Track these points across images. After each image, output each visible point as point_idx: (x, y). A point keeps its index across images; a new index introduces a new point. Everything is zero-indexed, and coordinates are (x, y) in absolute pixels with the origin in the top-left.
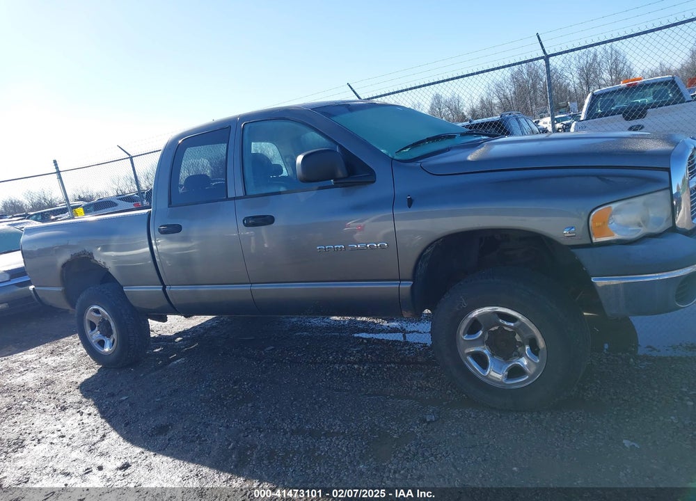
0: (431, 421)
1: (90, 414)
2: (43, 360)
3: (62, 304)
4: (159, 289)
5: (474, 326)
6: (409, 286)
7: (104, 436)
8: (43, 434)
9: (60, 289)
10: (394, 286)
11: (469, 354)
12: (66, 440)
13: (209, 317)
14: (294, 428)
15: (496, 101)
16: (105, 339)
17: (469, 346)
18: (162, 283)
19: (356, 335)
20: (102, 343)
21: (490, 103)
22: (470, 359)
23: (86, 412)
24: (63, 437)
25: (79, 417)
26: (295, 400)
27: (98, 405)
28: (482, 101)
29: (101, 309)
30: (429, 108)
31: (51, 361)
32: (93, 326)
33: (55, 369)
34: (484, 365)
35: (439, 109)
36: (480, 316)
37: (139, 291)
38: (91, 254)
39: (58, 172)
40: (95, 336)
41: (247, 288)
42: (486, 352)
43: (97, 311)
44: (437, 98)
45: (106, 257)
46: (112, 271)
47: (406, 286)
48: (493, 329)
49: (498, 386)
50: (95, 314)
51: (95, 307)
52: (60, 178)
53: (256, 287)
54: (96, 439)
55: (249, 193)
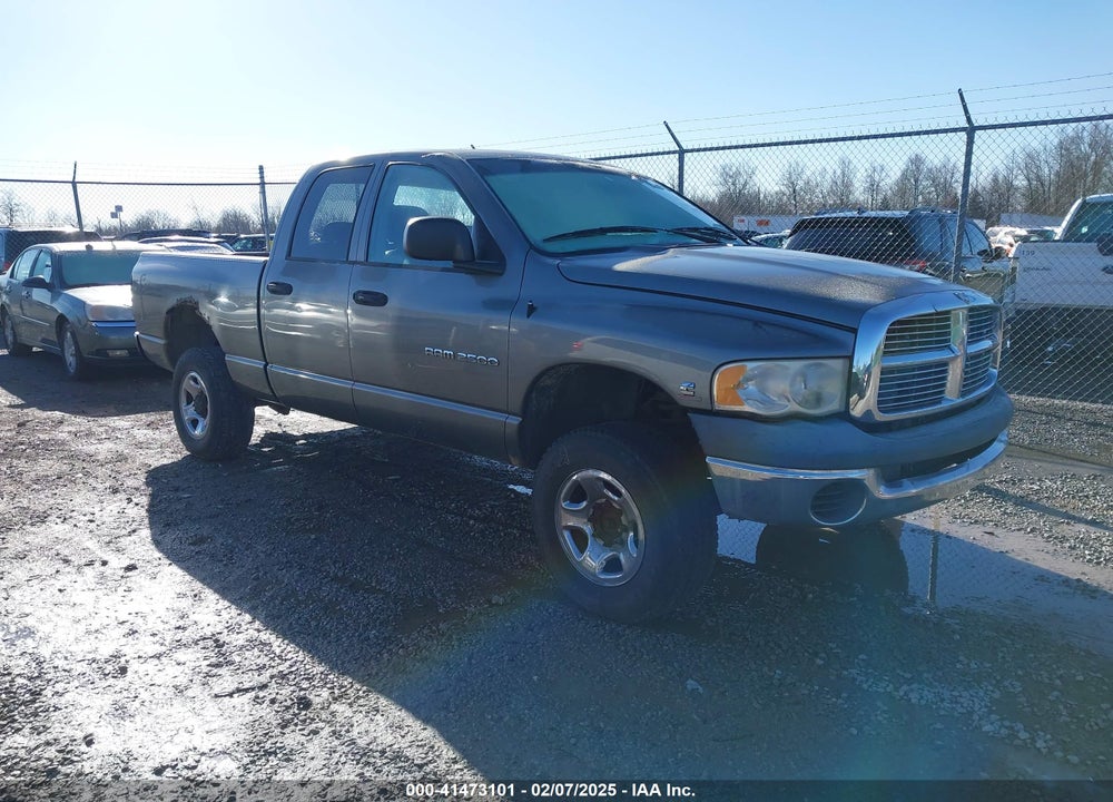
0: (497, 604)
1: (137, 504)
2: (135, 431)
3: (164, 362)
4: (260, 365)
5: (578, 494)
6: (517, 423)
7: (134, 531)
8: (75, 514)
9: (162, 342)
10: (500, 417)
11: (567, 528)
12: (93, 526)
13: (349, 426)
14: (340, 574)
15: (1020, 182)
16: (200, 419)
17: (571, 518)
18: (265, 360)
19: (511, 487)
20: (195, 423)
21: (1010, 186)
22: (566, 534)
23: (135, 500)
24: (91, 521)
25: (124, 504)
26: (367, 544)
27: (153, 496)
28: (995, 180)
29: (199, 378)
30: (899, 174)
31: (142, 434)
32: (189, 399)
33: (139, 446)
34: (582, 546)
35: (916, 181)
36: (584, 479)
37: (243, 364)
38: (197, 303)
39: (263, 184)
40: (189, 412)
41: (347, 385)
42: (588, 529)
43: (195, 380)
44: (917, 161)
45: (211, 311)
46: (216, 330)
47: (515, 421)
48: (599, 501)
49: (591, 578)
50: (192, 383)
51: (193, 374)
52: (263, 192)
53: (359, 387)
54: (124, 532)
55: (371, 260)
